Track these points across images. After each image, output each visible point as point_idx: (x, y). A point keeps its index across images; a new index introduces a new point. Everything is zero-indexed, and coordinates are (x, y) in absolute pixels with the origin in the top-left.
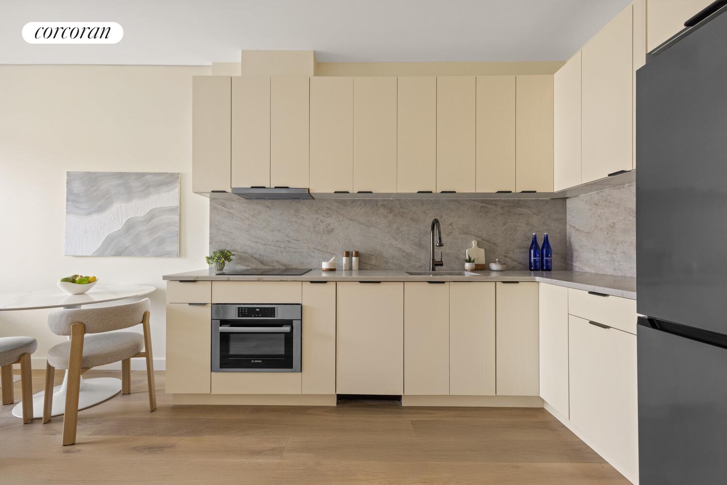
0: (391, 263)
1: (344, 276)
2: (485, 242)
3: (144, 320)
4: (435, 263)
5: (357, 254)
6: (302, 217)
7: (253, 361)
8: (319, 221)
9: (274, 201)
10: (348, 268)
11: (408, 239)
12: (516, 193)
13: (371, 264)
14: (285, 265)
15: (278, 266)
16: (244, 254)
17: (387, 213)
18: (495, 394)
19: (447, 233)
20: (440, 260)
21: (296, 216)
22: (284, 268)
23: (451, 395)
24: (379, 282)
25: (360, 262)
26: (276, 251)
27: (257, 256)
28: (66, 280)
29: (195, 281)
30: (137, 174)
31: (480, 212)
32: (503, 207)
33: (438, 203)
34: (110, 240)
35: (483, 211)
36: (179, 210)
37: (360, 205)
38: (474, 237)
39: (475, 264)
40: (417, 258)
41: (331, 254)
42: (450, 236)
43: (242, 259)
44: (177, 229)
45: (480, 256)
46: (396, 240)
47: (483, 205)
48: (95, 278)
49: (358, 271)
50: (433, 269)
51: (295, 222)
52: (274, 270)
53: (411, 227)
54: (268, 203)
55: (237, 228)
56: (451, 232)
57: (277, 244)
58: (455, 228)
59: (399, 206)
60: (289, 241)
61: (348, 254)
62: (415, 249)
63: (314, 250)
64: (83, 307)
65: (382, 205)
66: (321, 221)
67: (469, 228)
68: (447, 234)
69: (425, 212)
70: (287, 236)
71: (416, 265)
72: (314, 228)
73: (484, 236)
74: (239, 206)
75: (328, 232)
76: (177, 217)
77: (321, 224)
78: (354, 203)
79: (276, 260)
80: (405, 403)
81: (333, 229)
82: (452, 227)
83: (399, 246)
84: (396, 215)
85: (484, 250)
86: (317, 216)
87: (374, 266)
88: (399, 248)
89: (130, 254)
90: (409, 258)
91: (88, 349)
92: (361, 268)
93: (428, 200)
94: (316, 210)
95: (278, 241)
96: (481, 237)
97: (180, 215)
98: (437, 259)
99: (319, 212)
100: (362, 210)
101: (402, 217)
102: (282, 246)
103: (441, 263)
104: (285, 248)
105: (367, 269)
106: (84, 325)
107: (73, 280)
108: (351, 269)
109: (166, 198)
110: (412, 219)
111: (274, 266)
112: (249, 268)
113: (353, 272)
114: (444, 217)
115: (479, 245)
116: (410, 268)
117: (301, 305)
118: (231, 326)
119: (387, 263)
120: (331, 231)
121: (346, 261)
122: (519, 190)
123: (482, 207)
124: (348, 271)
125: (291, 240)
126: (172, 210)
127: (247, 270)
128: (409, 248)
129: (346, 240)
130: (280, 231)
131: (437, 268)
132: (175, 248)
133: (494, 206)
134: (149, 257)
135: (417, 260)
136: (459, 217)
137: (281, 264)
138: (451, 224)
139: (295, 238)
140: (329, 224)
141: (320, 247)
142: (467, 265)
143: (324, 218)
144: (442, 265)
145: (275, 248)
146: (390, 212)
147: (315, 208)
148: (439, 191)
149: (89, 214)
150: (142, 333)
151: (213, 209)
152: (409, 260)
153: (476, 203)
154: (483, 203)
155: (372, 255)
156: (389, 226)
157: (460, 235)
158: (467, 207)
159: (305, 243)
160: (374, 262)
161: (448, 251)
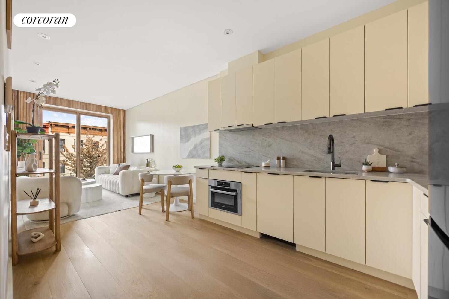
0: (306, 164)
1: (276, 171)
2: (388, 150)
3: (190, 182)
4: (335, 165)
5: (284, 158)
6: (256, 139)
7: (222, 206)
8: (264, 140)
9: (243, 132)
10: (278, 166)
11: (318, 148)
12: (408, 109)
13: (293, 165)
14: (248, 164)
15: (245, 164)
16: (231, 158)
17: (304, 133)
18: (364, 264)
19: (350, 143)
20: (339, 163)
21: (253, 138)
22: (248, 165)
23: (326, 253)
24: (278, 174)
25: (286, 163)
26: (245, 156)
27: (236, 159)
28: (174, 166)
29: (203, 169)
30: (197, 125)
31: (382, 126)
32: (408, 120)
33: (342, 123)
34: (190, 152)
35: (386, 125)
36: (210, 139)
37: (287, 129)
38: (376, 146)
39: (372, 167)
40: (325, 161)
41: (270, 158)
42: (353, 146)
43: (231, 160)
44: (209, 147)
45: (380, 160)
46: (310, 149)
47: (386, 120)
48: (182, 166)
49: (284, 168)
50: (333, 169)
51: (253, 141)
52: (243, 166)
53: (321, 141)
54: (241, 133)
55: (228, 146)
56: (355, 143)
57: (245, 153)
58: (358, 139)
59: (312, 128)
60: (250, 152)
61: (279, 158)
62: (323, 155)
63: (262, 156)
64: (179, 176)
65: (300, 128)
66: (265, 140)
67: (370, 139)
68: (350, 145)
69: (332, 130)
70: (249, 149)
71: (324, 166)
72: (262, 144)
73: (386, 145)
74: (229, 135)
75: (269, 146)
76: (209, 142)
77: (265, 141)
78: (283, 129)
79: (244, 161)
80: (298, 249)
81: (271, 144)
82: (355, 139)
83: (312, 153)
84: (309, 134)
85: (385, 156)
86: (263, 137)
87: (295, 165)
88: (312, 155)
89: (196, 158)
90: (319, 161)
91: (172, 191)
92: (286, 166)
93: (334, 122)
94: (263, 135)
95: (245, 152)
96: (383, 146)
97: (210, 141)
98: (337, 162)
99: (264, 135)
100: (288, 133)
101: (314, 134)
102: (247, 154)
103: (339, 165)
104: (248, 155)
105: (291, 167)
106: (171, 182)
107: (175, 167)
108: (280, 167)
109: (206, 134)
110: (321, 135)
111: (243, 164)
112: (233, 164)
113: (281, 168)
114: (347, 132)
115: (380, 152)
116: (319, 168)
117: (241, 183)
118: (215, 189)
119: (304, 164)
120: (270, 146)
121: (277, 162)
122: (411, 105)
123: (385, 121)
124: (278, 168)
125: (251, 151)
126: (207, 139)
127: (233, 166)
128: (319, 155)
129: (278, 150)
130: (246, 146)
131: (336, 168)
132: (208, 155)
133: (397, 120)
134: (201, 159)
135: (326, 163)
136: (361, 132)
137: (247, 163)
138: (354, 137)
139: (252, 150)
140: (269, 142)
141: (265, 155)
142: (364, 168)
143: (266, 138)
144: (340, 166)
145: (244, 155)
146: (306, 132)
147: (262, 134)
148: (332, 116)
149: (185, 142)
150: (189, 187)
151: (220, 137)
152: (319, 162)
153: (378, 120)
154: (386, 118)
155: (294, 159)
156: (305, 141)
157: (362, 145)
158: (369, 123)
159: (257, 152)
160: (295, 163)
161: (351, 157)
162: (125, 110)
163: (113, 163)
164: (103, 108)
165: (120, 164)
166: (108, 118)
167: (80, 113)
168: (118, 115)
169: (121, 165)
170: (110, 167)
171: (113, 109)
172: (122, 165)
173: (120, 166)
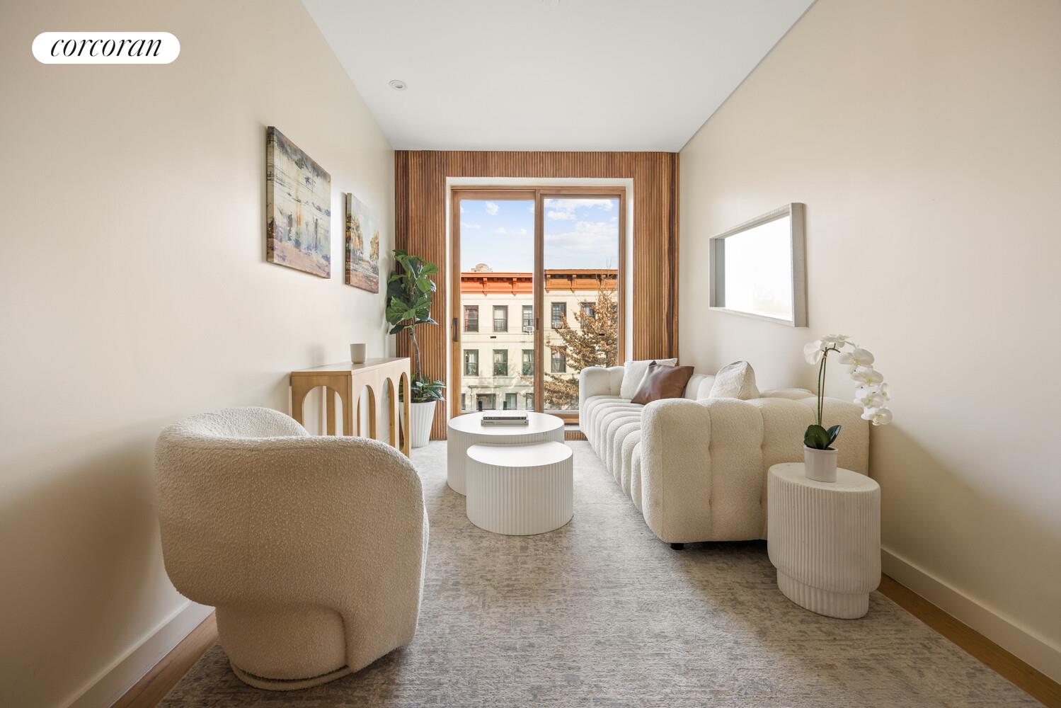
162: (675, 150)
163: (635, 359)
164: (604, 159)
165: (654, 364)
166: (619, 194)
167: (542, 192)
168: (653, 177)
169: (660, 366)
170: (622, 372)
171: (634, 156)
172: (666, 363)
173: (656, 370)
